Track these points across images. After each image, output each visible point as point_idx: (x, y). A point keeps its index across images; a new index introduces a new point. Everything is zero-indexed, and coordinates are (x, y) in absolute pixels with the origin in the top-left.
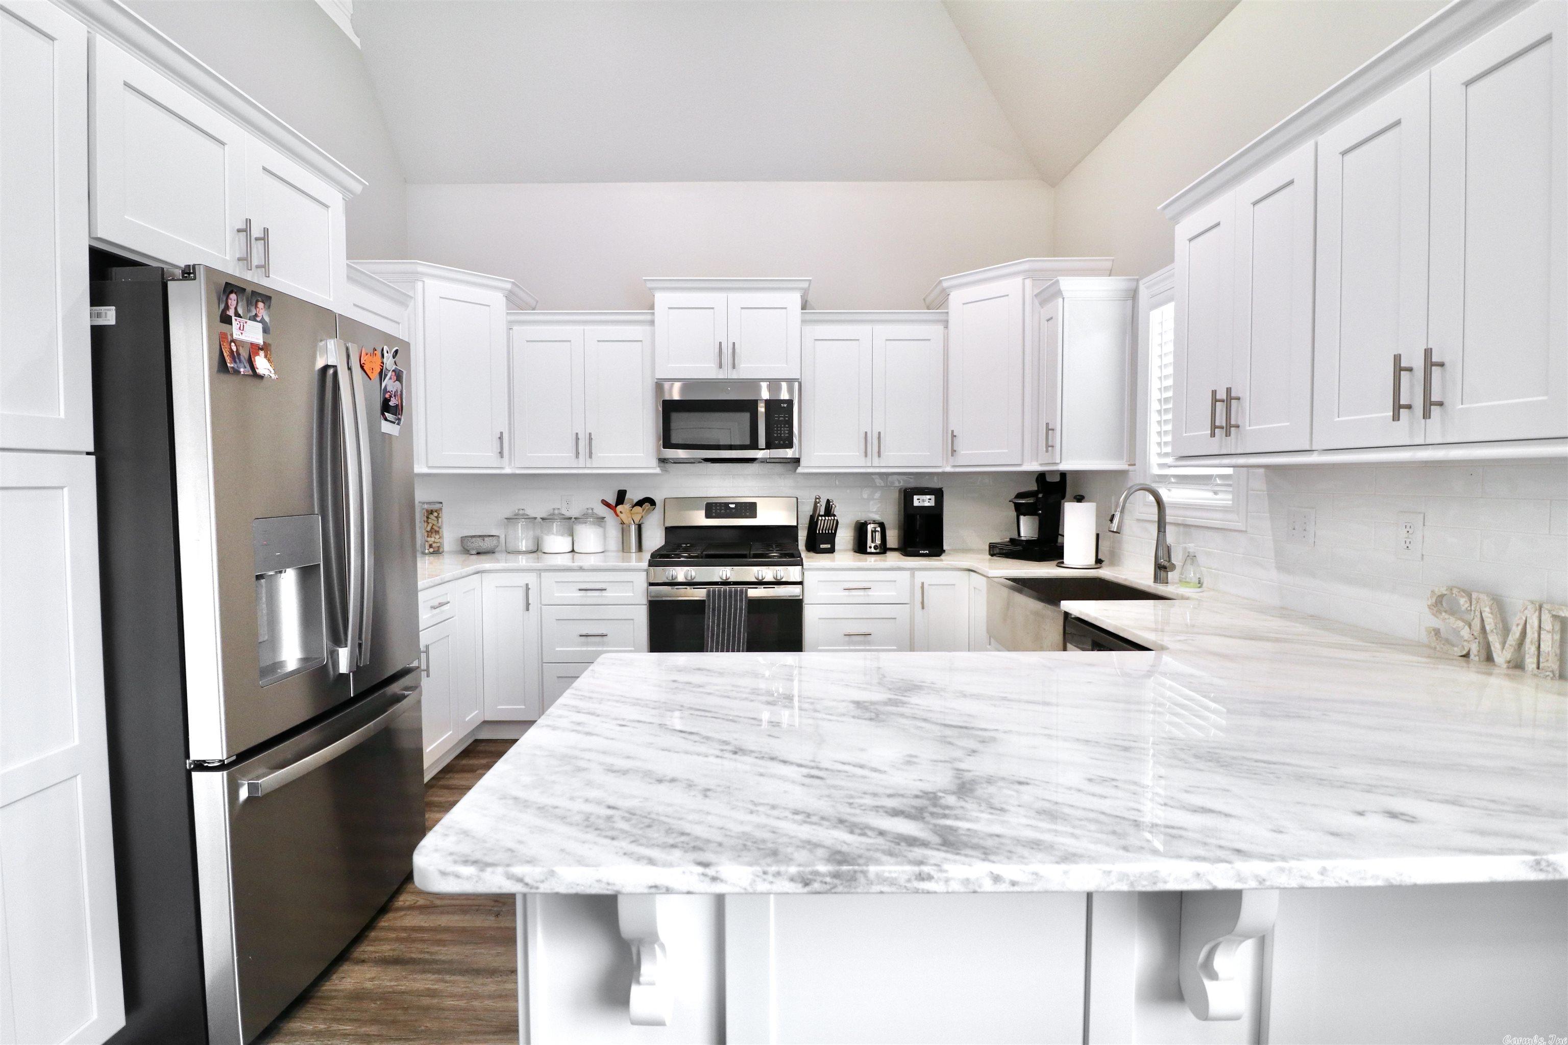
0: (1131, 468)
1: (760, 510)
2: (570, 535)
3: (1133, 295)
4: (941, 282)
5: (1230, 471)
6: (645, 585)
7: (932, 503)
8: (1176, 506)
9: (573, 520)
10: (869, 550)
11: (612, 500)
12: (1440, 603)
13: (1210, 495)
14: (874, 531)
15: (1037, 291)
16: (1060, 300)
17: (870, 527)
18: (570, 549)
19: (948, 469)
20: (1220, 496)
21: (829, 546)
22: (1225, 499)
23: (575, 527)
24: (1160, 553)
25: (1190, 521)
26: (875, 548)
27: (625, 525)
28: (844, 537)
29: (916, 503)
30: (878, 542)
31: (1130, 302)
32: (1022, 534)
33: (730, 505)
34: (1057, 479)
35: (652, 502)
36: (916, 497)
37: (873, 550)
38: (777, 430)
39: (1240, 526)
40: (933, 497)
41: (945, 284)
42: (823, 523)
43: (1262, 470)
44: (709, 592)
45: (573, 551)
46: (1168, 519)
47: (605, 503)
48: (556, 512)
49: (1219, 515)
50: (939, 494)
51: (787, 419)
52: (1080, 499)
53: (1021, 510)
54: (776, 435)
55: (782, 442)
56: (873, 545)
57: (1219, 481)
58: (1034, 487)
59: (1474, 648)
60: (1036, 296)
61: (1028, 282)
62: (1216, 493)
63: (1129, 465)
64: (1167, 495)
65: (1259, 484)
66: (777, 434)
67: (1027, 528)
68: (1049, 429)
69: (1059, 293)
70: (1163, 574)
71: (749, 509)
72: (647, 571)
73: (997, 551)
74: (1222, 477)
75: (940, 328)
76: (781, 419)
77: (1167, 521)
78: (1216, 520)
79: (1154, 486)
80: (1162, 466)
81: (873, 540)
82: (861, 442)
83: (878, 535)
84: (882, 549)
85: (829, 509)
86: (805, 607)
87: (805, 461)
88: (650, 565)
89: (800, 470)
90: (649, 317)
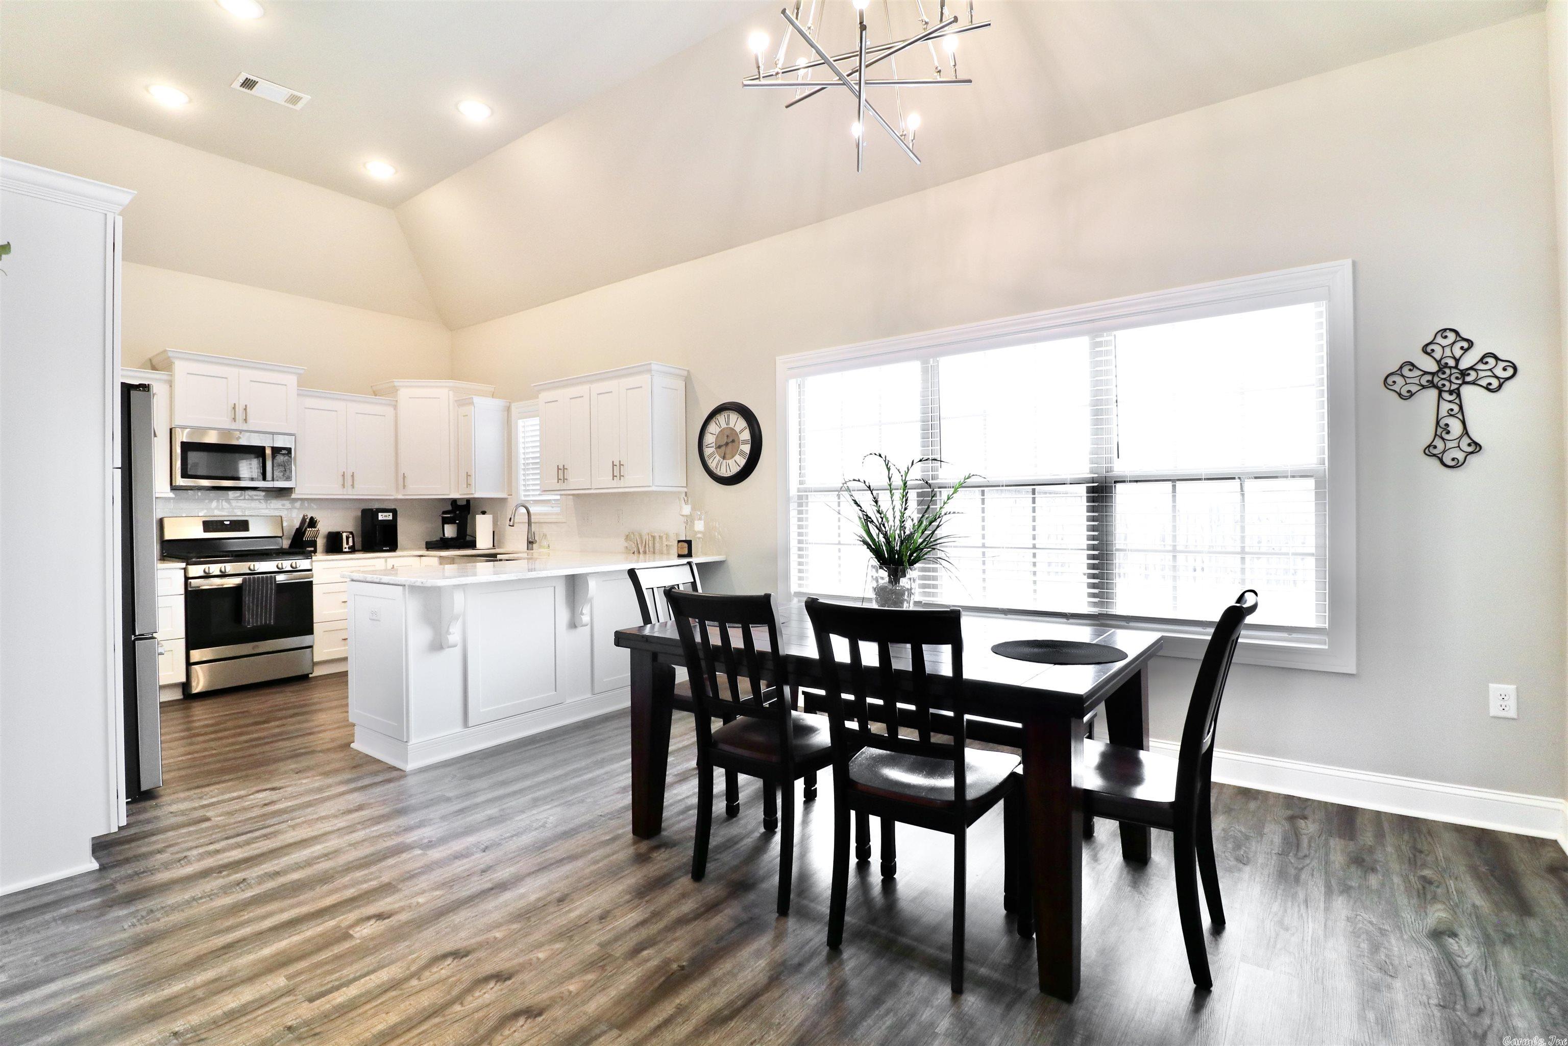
0: (509, 497)
1: (251, 526)
3: (508, 409)
4: (393, 383)
5: (558, 497)
6: (182, 579)
7: (391, 518)
8: (535, 514)
12: (627, 538)
13: (550, 509)
14: (347, 538)
15: (456, 399)
16: (472, 407)
17: (344, 535)
19: (400, 497)
20: (554, 509)
21: (313, 549)
22: (557, 510)
24: (530, 536)
25: (542, 521)
26: (349, 548)
28: (321, 543)
29: (380, 518)
30: (351, 544)
31: (506, 413)
32: (446, 535)
33: (225, 523)
34: (465, 503)
36: (380, 514)
37: (347, 550)
38: (279, 468)
39: (564, 520)
40: (391, 514)
41: (396, 384)
42: (309, 532)
43: (571, 497)
44: (244, 580)
46: (533, 521)
49: (554, 517)
50: (394, 512)
51: (287, 460)
52: (484, 513)
53: (445, 521)
55: (283, 476)
56: (347, 546)
57: (554, 502)
58: (450, 508)
59: (635, 549)
60: (454, 402)
61: (451, 392)
62: (552, 507)
63: (509, 495)
64: (532, 510)
65: (570, 502)
67: (450, 531)
68: (468, 476)
69: (472, 404)
70: (530, 546)
71: (243, 525)
72: (182, 569)
73: (431, 546)
74: (554, 500)
75: (391, 409)
78: (553, 519)
79: (527, 505)
80: (525, 496)
81: (347, 543)
82: (341, 478)
83: (351, 540)
84: (353, 550)
85: (313, 523)
86: (314, 587)
87: (297, 491)
88: (187, 565)
89: (293, 496)
90: (165, 377)
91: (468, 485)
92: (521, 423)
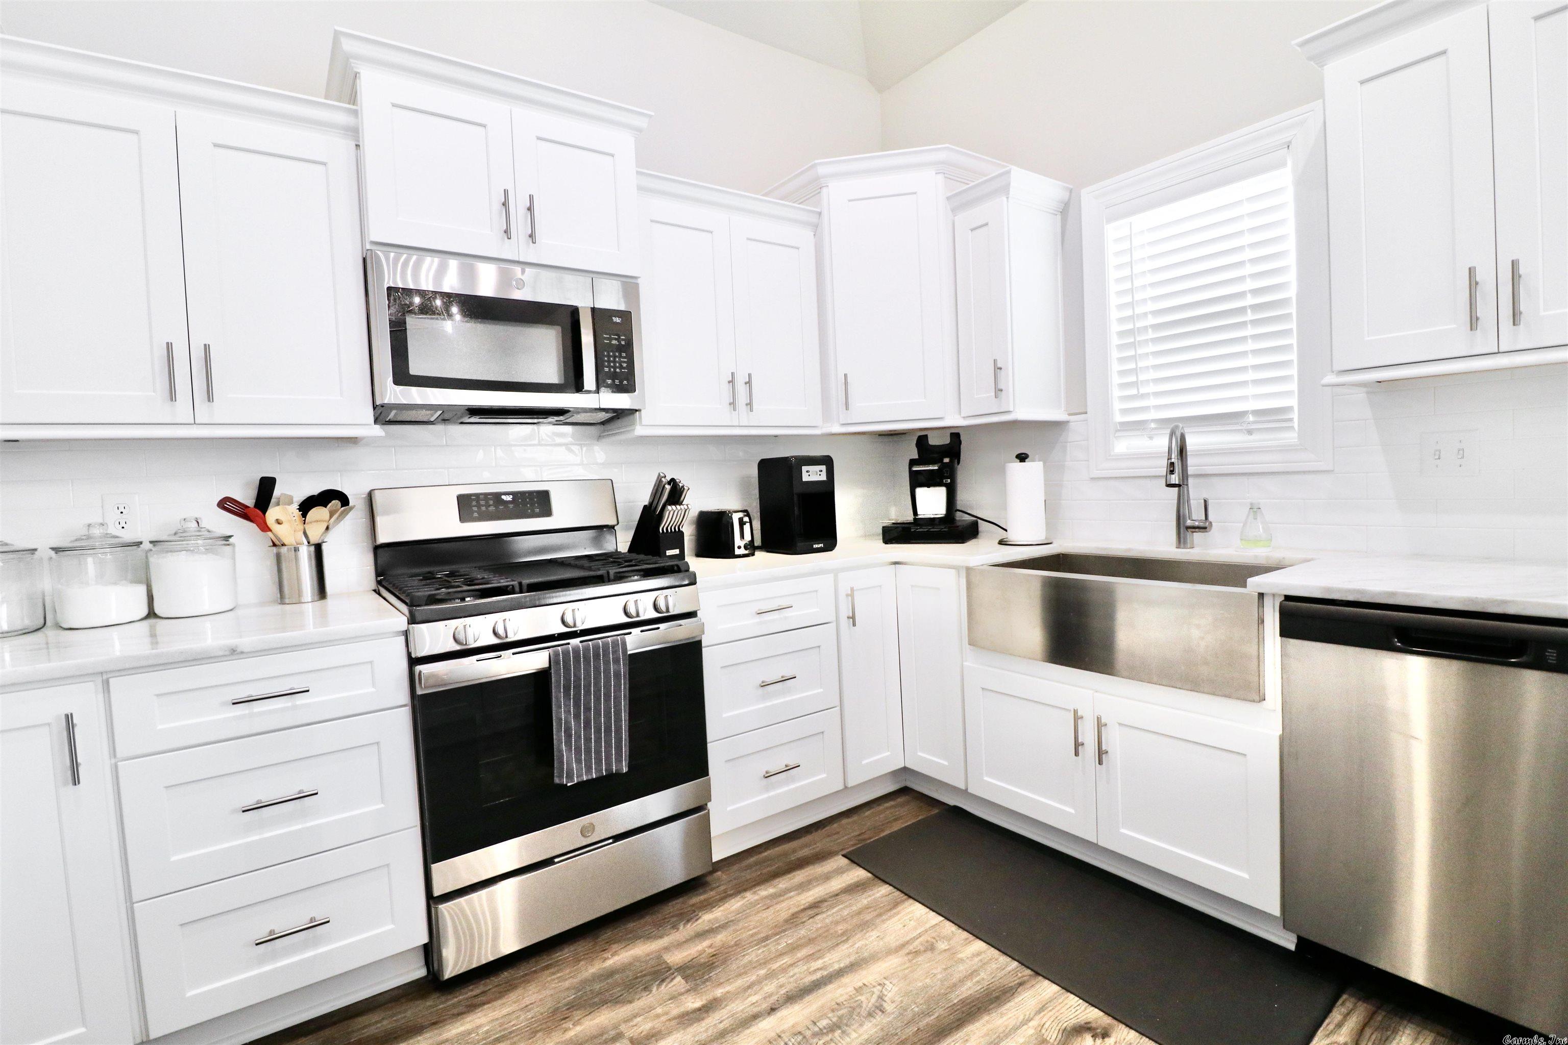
0: (1072, 418)
1: (556, 502)
2: (139, 582)
3: (1064, 209)
4: (813, 166)
6: (403, 665)
7: (823, 477)
9: (146, 546)
10: (737, 552)
11: (247, 497)
14: (742, 523)
15: (951, 190)
16: (1005, 199)
17: (736, 518)
18: (144, 611)
19: (837, 429)
21: (677, 552)
23: (153, 560)
24: (1185, 512)
26: (746, 547)
27: (284, 550)
28: (691, 536)
29: (806, 478)
30: (748, 537)
31: (1059, 218)
32: (924, 513)
33: (504, 497)
34: (946, 440)
35: (343, 499)
36: (804, 468)
37: (742, 551)
38: (609, 361)
39: (1321, 465)
40: (823, 468)
41: (821, 170)
42: (671, 517)
44: (553, 655)
45: (152, 614)
47: (226, 504)
48: (97, 532)
49: (1276, 457)
50: (827, 462)
51: (623, 343)
52: (1024, 458)
53: (918, 481)
54: (607, 369)
55: (617, 382)
56: (742, 544)
57: (1251, 418)
58: (919, 449)
60: (948, 198)
61: (943, 178)
63: (1069, 415)
66: (609, 367)
67: (928, 504)
68: (997, 369)
69: (1005, 190)
70: (1189, 536)
71: (539, 499)
72: (406, 634)
74: (1256, 413)
75: (808, 229)
76: (614, 342)
77: (1189, 473)
80: (1124, 411)
81: (742, 536)
82: (726, 388)
83: (747, 528)
84: (751, 548)
85: (676, 494)
86: (705, 651)
87: (646, 416)
88: (412, 620)
89: (639, 431)
90: (342, 118)
91: (998, 391)
92: (1113, 231)
